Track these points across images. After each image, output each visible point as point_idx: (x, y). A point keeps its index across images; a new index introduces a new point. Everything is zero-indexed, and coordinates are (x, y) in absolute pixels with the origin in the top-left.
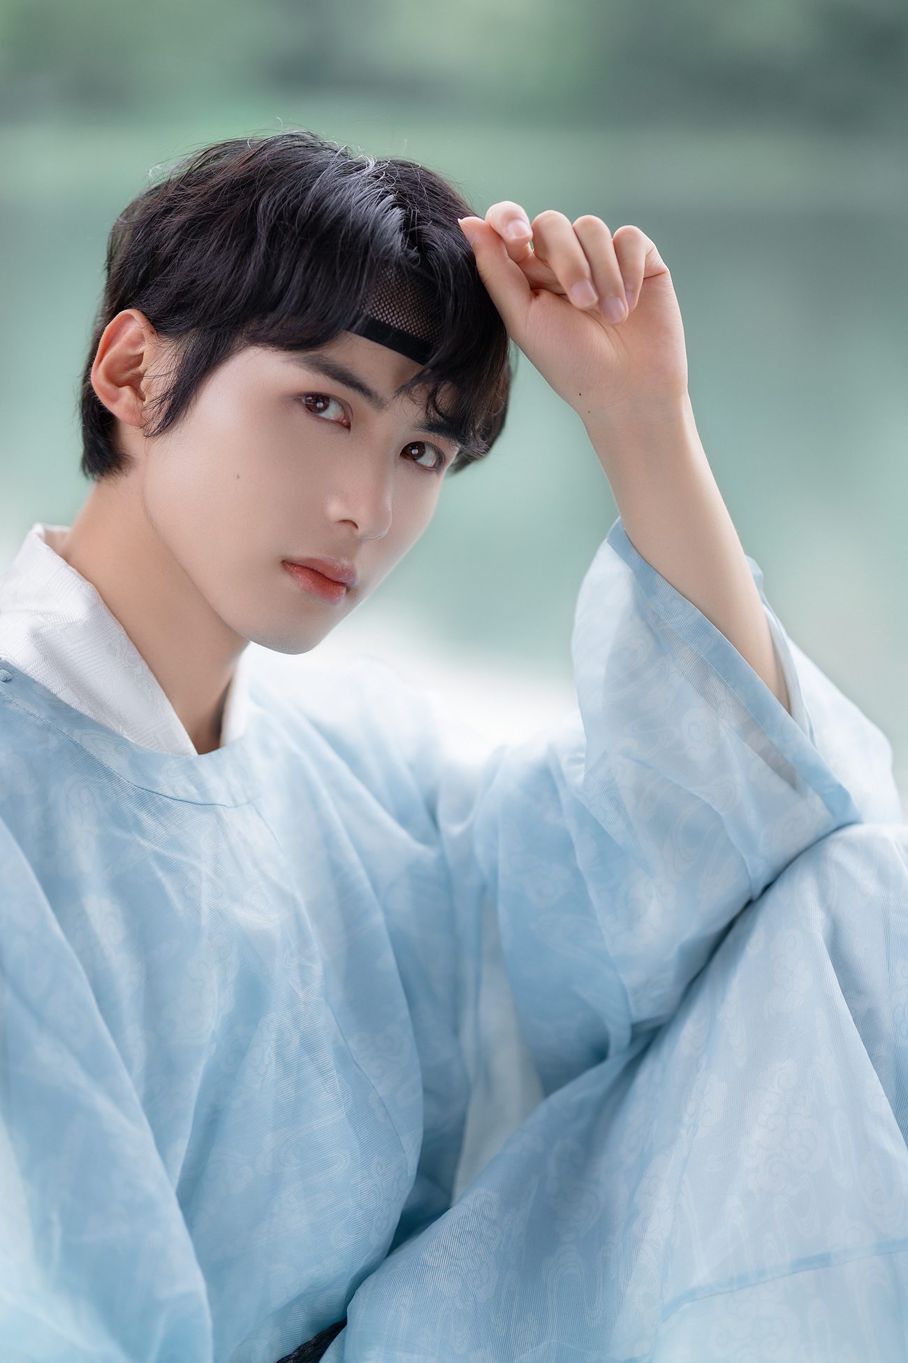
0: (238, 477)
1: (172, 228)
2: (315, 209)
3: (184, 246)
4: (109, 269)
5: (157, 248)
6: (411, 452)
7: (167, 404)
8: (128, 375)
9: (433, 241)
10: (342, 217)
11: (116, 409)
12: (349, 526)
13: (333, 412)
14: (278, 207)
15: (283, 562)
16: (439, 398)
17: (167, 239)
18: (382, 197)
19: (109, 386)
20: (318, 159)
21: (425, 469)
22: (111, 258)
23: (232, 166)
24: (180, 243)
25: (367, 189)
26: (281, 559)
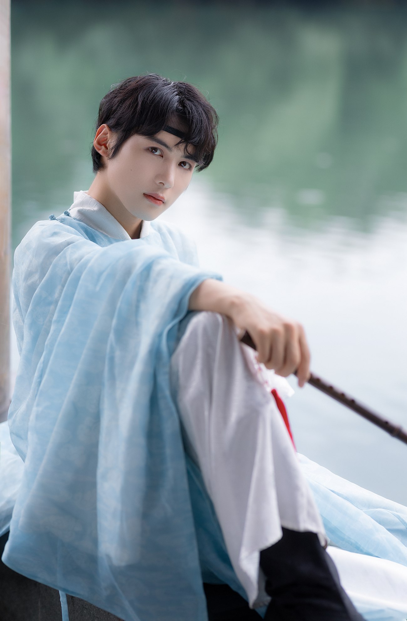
0: (131, 170)
1: (116, 102)
2: (154, 96)
3: (119, 107)
4: (99, 113)
5: (112, 107)
6: (182, 164)
7: (113, 150)
8: (104, 143)
9: (187, 105)
10: (161, 98)
11: (100, 152)
12: (162, 184)
13: (158, 153)
14: (144, 96)
15: (144, 194)
16: (188, 148)
17: (114, 105)
18: (174, 93)
19: (98, 146)
20: (156, 82)
21: (185, 169)
22: (100, 110)
23: (133, 84)
24: (118, 106)
25: (169, 90)
26: (143, 193)
